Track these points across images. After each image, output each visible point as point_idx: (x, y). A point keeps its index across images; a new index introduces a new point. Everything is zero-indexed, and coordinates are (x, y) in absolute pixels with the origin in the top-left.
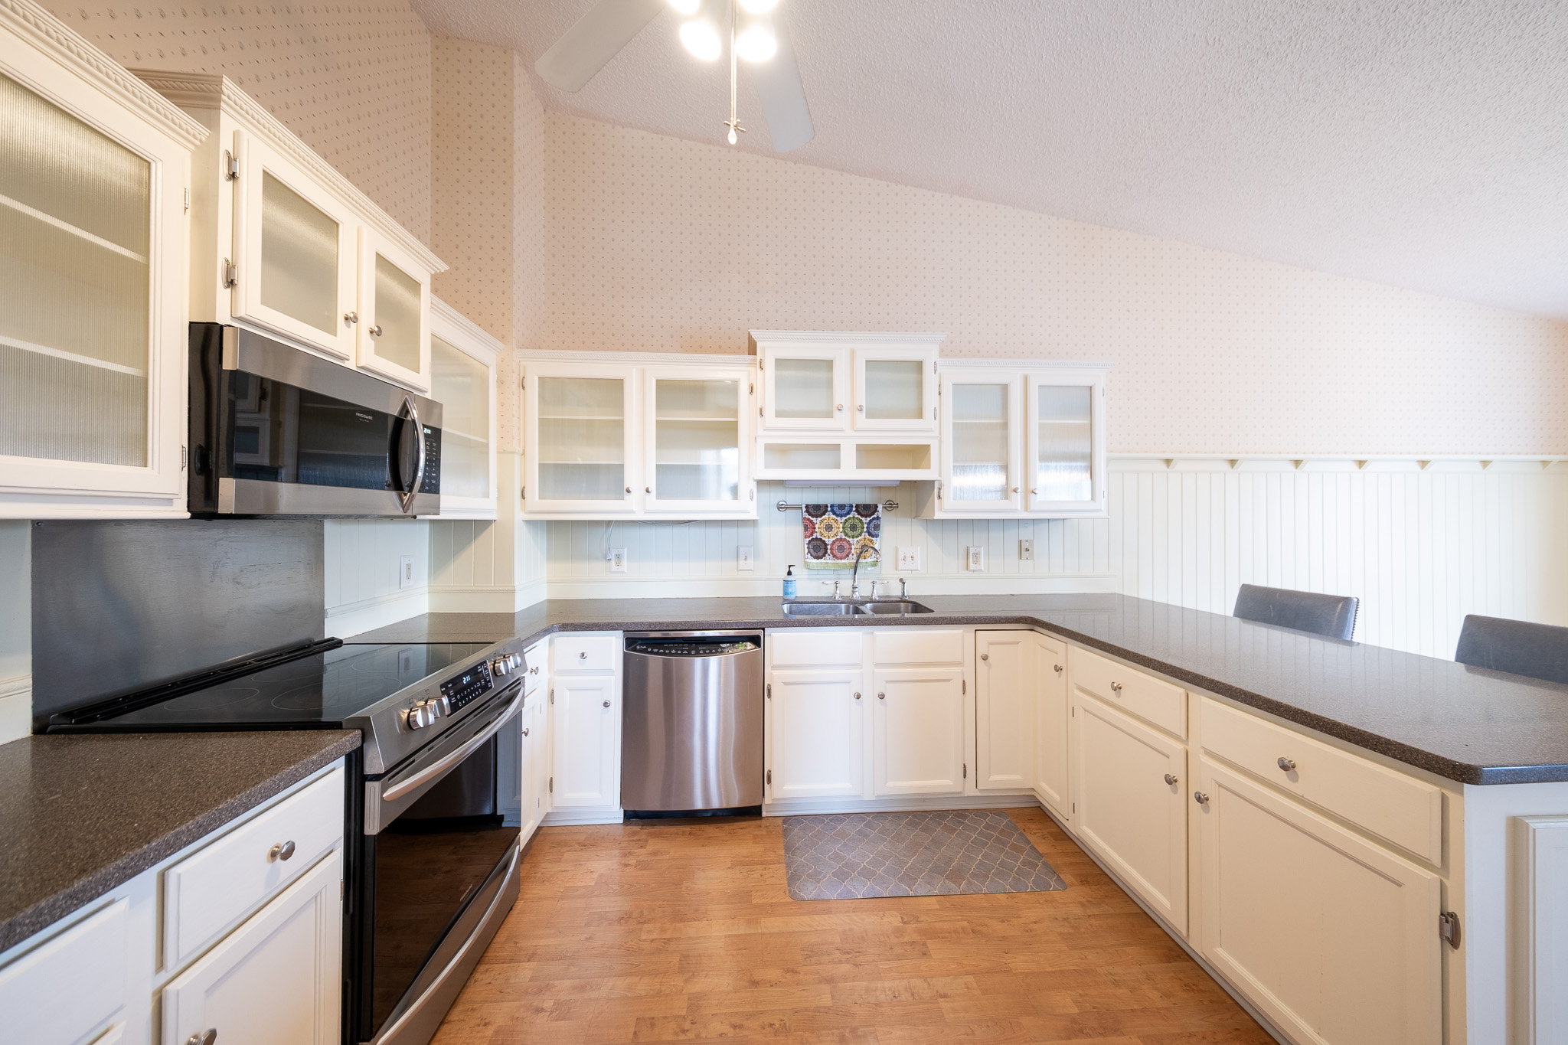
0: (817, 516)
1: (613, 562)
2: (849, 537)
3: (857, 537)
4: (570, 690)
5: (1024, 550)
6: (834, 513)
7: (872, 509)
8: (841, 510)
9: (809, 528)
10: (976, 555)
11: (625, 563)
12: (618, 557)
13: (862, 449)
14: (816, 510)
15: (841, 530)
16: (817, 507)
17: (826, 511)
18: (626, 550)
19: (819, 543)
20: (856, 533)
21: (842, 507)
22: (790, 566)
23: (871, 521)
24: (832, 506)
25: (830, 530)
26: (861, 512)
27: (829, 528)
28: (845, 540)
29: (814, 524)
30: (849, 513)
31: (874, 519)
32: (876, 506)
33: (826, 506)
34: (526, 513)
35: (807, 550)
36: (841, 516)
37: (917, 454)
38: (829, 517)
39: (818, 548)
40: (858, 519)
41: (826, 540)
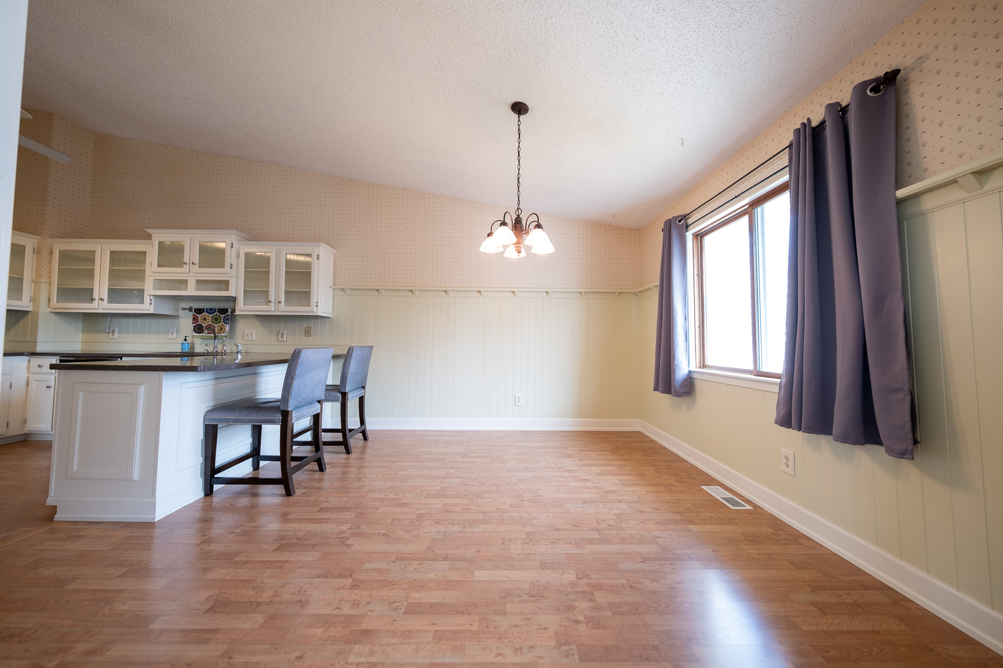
0: (199, 314)
1: (111, 334)
2: (214, 324)
3: (218, 324)
4: (36, 381)
5: (308, 332)
6: (208, 313)
7: (226, 311)
8: (211, 311)
9: (195, 319)
10: (283, 334)
11: (116, 334)
12: (113, 332)
13: (199, 282)
14: (199, 311)
15: (210, 320)
16: (199, 310)
17: (204, 311)
18: (117, 328)
19: (200, 326)
20: (217, 322)
21: (211, 309)
22: (185, 337)
23: (225, 316)
24: (207, 309)
25: (206, 320)
26: (220, 312)
27: (205, 319)
28: (212, 325)
29: (198, 317)
30: (214, 313)
31: (227, 315)
32: (227, 309)
33: (204, 309)
34: (51, 309)
35: (193, 329)
36: (211, 314)
37: (225, 284)
38: (205, 314)
39: (198, 329)
40: (219, 315)
41: (203, 325)
